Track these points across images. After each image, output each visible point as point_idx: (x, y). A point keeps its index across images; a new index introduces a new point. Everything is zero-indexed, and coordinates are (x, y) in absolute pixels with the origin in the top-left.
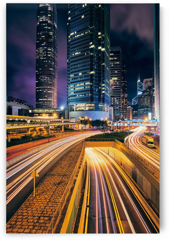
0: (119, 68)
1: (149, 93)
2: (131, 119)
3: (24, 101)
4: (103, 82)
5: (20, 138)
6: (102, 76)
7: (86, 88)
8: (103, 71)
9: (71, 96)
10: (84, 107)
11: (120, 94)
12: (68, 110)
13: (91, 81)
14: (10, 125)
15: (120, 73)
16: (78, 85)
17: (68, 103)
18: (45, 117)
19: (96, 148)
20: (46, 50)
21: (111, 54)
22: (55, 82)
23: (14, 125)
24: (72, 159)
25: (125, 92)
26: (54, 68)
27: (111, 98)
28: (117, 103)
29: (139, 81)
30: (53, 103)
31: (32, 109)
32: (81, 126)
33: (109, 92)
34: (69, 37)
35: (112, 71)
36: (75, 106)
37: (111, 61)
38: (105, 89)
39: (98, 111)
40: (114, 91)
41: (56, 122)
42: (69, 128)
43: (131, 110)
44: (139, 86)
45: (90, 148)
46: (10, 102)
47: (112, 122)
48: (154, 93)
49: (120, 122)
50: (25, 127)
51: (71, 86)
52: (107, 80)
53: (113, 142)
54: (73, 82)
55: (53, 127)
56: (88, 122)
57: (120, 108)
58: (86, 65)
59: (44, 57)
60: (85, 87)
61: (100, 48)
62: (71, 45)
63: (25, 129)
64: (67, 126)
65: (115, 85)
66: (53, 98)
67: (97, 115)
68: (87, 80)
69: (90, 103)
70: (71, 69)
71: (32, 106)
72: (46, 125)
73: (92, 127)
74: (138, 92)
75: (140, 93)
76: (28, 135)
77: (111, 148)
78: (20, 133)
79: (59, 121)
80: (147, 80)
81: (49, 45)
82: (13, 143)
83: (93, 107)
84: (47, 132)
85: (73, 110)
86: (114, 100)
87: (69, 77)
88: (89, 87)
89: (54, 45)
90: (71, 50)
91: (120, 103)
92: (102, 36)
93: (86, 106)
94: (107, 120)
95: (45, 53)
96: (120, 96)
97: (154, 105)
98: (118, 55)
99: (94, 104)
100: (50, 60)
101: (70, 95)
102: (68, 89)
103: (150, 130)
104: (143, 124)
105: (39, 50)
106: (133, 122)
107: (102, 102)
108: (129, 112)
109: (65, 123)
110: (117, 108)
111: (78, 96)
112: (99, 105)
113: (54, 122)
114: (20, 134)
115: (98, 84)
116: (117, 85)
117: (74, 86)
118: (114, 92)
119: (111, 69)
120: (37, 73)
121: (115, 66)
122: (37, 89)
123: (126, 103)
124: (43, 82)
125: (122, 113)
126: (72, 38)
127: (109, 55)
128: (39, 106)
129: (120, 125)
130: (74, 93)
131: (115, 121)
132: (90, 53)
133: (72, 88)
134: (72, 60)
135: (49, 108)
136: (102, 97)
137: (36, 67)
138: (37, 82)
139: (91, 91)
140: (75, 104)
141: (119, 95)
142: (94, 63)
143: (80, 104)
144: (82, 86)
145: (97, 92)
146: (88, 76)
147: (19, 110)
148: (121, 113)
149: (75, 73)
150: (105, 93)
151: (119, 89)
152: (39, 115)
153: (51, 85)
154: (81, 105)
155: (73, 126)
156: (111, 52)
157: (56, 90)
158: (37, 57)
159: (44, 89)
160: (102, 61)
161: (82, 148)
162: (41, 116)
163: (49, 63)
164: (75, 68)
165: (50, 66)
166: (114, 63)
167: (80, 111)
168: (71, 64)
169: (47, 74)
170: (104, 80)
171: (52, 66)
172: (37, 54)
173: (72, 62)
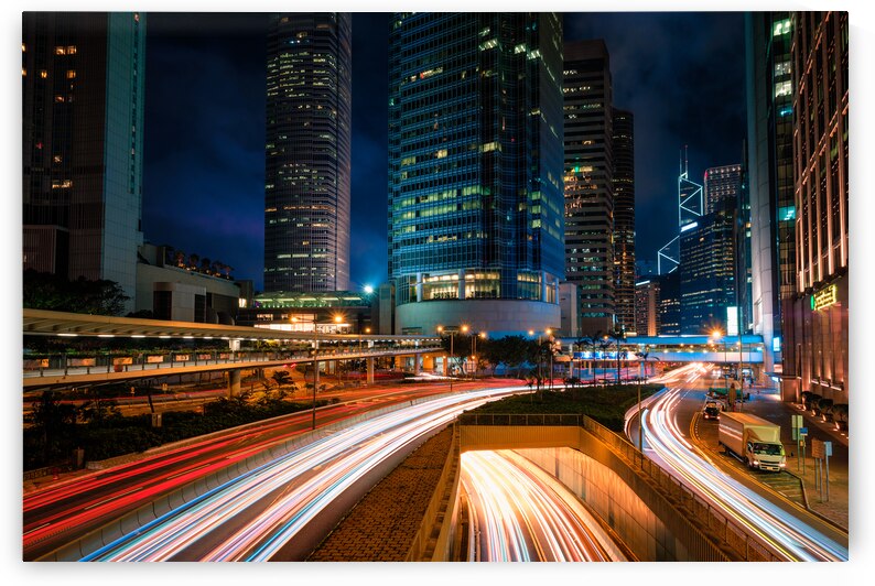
0: (598, 127)
1: (726, 226)
2: (654, 335)
3: (219, 264)
4: (534, 183)
5: (199, 410)
6: (529, 159)
7: (464, 208)
8: (536, 140)
9: (406, 242)
10: (456, 285)
11: (603, 232)
12: (393, 297)
13: (486, 179)
14: (161, 359)
15: (603, 145)
16: (433, 198)
17: (390, 271)
18: (300, 325)
19: (508, 452)
20: (308, 64)
21: (566, 73)
22: (340, 187)
23: (179, 358)
24: (404, 497)
25: (627, 223)
26: (337, 131)
27: (569, 246)
28: (594, 268)
29: (684, 176)
30: (331, 271)
31: (251, 293)
32: (445, 360)
33: (558, 224)
35: (571, 139)
36: (418, 280)
37: (568, 98)
38: (545, 213)
39: (516, 299)
40: (581, 219)
41: (345, 345)
42: (398, 370)
43: (652, 294)
44: (683, 199)
46: (162, 266)
47: (571, 347)
48: (749, 226)
49: (604, 347)
50: (222, 365)
51: (405, 203)
52: (550, 175)
53: (575, 429)
54: (414, 187)
55: (332, 364)
56: (474, 345)
57: (605, 287)
58: (464, 118)
59: (297, 90)
60: (459, 207)
61: (520, 49)
62: (405, 41)
63: (221, 374)
64: (386, 363)
65: (583, 196)
66: (333, 249)
67: (510, 317)
68: (467, 179)
69: (483, 271)
70: (405, 135)
71: (251, 282)
72: (303, 359)
73: (489, 367)
74: (681, 222)
75: (688, 227)
76: (232, 397)
77: (567, 452)
79: (357, 343)
80: (719, 174)
81: (318, 45)
82: (171, 429)
83: (495, 286)
84: (308, 386)
85: (414, 299)
86: (580, 255)
88: (476, 205)
89: (337, 42)
90: (404, 61)
91: (605, 268)
93: (463, 284)
94: (553, 339)
95: (301, 75)
96: (604, 241)
97: (750, 275)
98: (597, 74)
99: (499, 271)
100: (321, 102)
101: (399, 237)
102: (391, 215)
103: (736, 379)
104: (705, 352)
105: (277, 62)
106: (663, 346)
107: (529, 263)
108: (646, 305)
109: (378, 349)
110: (594, 287)
111: (431, 240)
112: (520, 278)
113: (336, 345)
114: (200, 390)
115: (516, 194)
116: (594, 195)
117: (418, 201)
118: (580, 224)
119: (565, 130)
120: (269, 151)
121: (584, 120)
122: (269, 216)
123: (628, 269)
124: (294, 188)
125: (613, 308)
127: (558, 75)
128: (276, 284)
129: (608, 359)
130: (417, 229)
131: (586, 343)
132: (481, 70)
133: (408, 208)
134: (409, 99)
135: (317, 288)
136: (530, 245)
137: (268, 129)
138: (269, 187)
139: (487, 219)
140: (418, 274)
141: (600, 236)
142: (497, 110)
143: (440, 272)
144: (448, 202)
145: (509, 222)
146: (472, 161)
147: (198, 297)
148: (609, 310)
149: (421, 152)
150: (545, 228)
151: (600, 209)
152: (277, 320)
154: (447, 278)
155: (412, 362)
156: (565, 62)
157: (344, 216)
158: (271, 92)
159: (299, 214)
160: (529, 102)
161: (447, 454)
162: (286, 321)
163: (319, 112)
164: (419, 132)
165: (323, 124)
166: (579, 107)
167: (442, 300)
168: (404, 116)
169: (309, 157)
170: (539, 176)
171: (328, 125)
172: (271, 81)
173: (407, 107)
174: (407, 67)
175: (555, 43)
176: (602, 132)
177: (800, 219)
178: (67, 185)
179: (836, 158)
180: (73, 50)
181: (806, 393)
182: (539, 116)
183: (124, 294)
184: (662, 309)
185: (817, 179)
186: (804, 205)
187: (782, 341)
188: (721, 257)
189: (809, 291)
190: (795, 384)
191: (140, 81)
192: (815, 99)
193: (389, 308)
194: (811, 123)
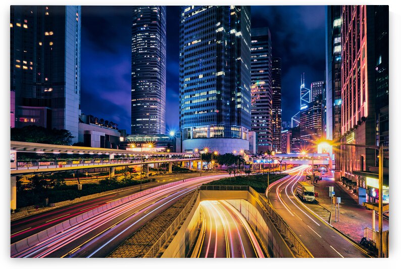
0: (266, 65)
1: (319, 107)
3: (111, 122)
4: (239, 89)
6: (236, 78)
7: (210, 99)
8: (239, 70)
9: (187, 114)
10: (206, 132)
12: (182, 137)
13: (219, 88)
15: (268, 73)
16: (197, 95)
17: (180, 126)
19: (223, 201)
20: (148, 38)
21: (253, 42)
22: (162, 90)
25: (278, 106)
26: (160, 67)
27: (253, 116)
28: (263, 125)
29: (303, 86)
30: (158, 126)
31: (125, 135)
32: (202, 163)
33: (248, 106)
34: (183, 14)
35: (255, 70)
36: (191, 130)
37: (253, 52)
38: (242, 101)
39: (231, 138)
40: (258, 104)
41: (160, 157)
42: (183, 167)
43: (288, 136)
44: (302, 95)
45: (213, 201)
46: (89, 124)
48: (326, 107)
49: (265, 158)
51: (186, 97)
52: (245, 86)
54: (190, 91)
56: (212, 157)
57: (268, 133)
58: (210, 61)
59: (144, 49)
60: (208, 99)
61: (233, 31)
62: (186, 28)
64: (178, 164)
65: (261, 94)
66: (159, 117)
67: (228, 145)
68: (211, 87)
69: (217, 126)
70: (186, 69)
71: (125, 130)
73: (219, 166)
74: (301, 105)
75: (304, 107)
76: (111, 178)
78: (102, 174)
79: (165, 156)
80: (317, 85)
81: (152, 30)
83: (222, 132)
85: (190, 138)
86: (258, 119)
87: (183, 82)
88: (215, 98)
89: (160, 29)
90: (185, 37)
91: (268, 125)
92: (236, 12)
93: (209, 131)
94: (244, 154)
95: (145, 43)
96: (268, 113)
97: (326, 128)
98: (265, 42)
100: (154, 54)
101: (183, 112)
102: (180, 102)
105: (136, 38)
106: (290, 158)
107: (236, 123)
108: (286, 140)
109: (173, 159)
110: (264, 133)
111: (196, 113)
114: (102, 176)
115: (231, 93)
116: (265, 94)
117: (191, 96)
118: (258, 106)
119: (252, 66)
120: (133, 75)
121: (260, 62)
122: (133, 103)
123: (279, 125)
124: (143, 91)
125: (271, 141)
126: (188, 16)
127: (249, 42)
128: (136, 131)
129: (267, 163)
130: (191, 108)
132: (217, 41)
133: (187, 100)
134: (188, 53)
135: (152, 133)
136: (236, 115)
137: (132, 66)
138: (133, 90)
139: (218, 104)
140: (191, 127)
141: (266, 111)
142: (223, 58)
143: (200, 127)
144: (203, 97)
145: (228, 106)
146: (213, 80)
147: (102, 137)
149: (193, 75)
150: (242, 108)
151: (266, 100)
153: (155, 95)
154: (202, 129)
155: (188, 164)
156: (252, 37)
157: (163, 103)
158: (133, 50)
159: (145, 102)
160: (236, 54)
163: (153, 59)
164: (191, 67)
165: (154, 64)
166: (258, 56)
167: (201, 138)
168: (186, 60)
169: (149, 78)
170: (240, 86)
171: (156, 64)
172: (133, 45)
173: (187, 57)
174: (186, 39)
175: (247, 29)
176: (267, 67)
177: (343, 105)
178: (50, 90)
179: (355, 79)
180: (51, 33)
181: (343, 177)
182: (240, 60)
183: (72, 136)
184: (293, 142)
185: (349, 88)
186: (345, 99)
187: (335, 156)
188: (317, 120)
189: (345, 135)
190: (340, 174)
191: (79, 46)
192: (349, 54)
193: (180, 141)
194: (347, 64)
